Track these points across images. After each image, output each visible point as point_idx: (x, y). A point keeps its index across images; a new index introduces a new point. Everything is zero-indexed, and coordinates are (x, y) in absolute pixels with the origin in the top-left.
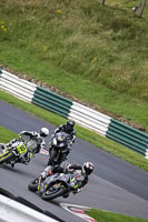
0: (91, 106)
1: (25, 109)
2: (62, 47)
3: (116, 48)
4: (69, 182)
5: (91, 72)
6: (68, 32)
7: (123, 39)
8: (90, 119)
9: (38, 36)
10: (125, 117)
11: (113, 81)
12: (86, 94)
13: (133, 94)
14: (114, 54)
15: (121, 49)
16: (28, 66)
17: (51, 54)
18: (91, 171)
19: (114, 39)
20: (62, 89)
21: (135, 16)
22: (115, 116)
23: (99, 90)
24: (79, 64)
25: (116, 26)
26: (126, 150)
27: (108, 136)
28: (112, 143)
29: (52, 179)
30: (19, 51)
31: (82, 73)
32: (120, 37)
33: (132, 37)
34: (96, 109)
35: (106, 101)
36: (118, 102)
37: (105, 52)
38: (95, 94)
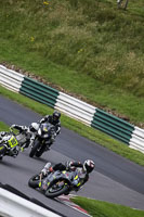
0: (77, 96)
1: (13, 99)
2: (49, 38)
3: (101, 39)
4: (72, 180)
5: (77, 63)
6: (55, 24)
7: (108, 30)
8: (76, 108)
9: (25, 28)
10: (110, 107)
11: (99, 72)
12: (72, 85)
13: (117, 85)
14: (99, 46)
15: (106, 41)
16: (16, 56)
17: (38, 45)
18: (92, 169)
19: (99, 30)
20: (49, 79)
21: (120, 8)
22: (100, 106)
23: (85, 81)
24: (65, 55)
25: (101, 18)
26: (111, 139)
27: (94, 125)
28: (97, 132)
29: (54, 176)
30: (7, 42)
31: (68, 64)
32: (105, 29)
33: (117, 29)
34: (82, 99)
35: (91, 92)
36: (103, 92)
37: (91, 44)
38: (80, 85)
